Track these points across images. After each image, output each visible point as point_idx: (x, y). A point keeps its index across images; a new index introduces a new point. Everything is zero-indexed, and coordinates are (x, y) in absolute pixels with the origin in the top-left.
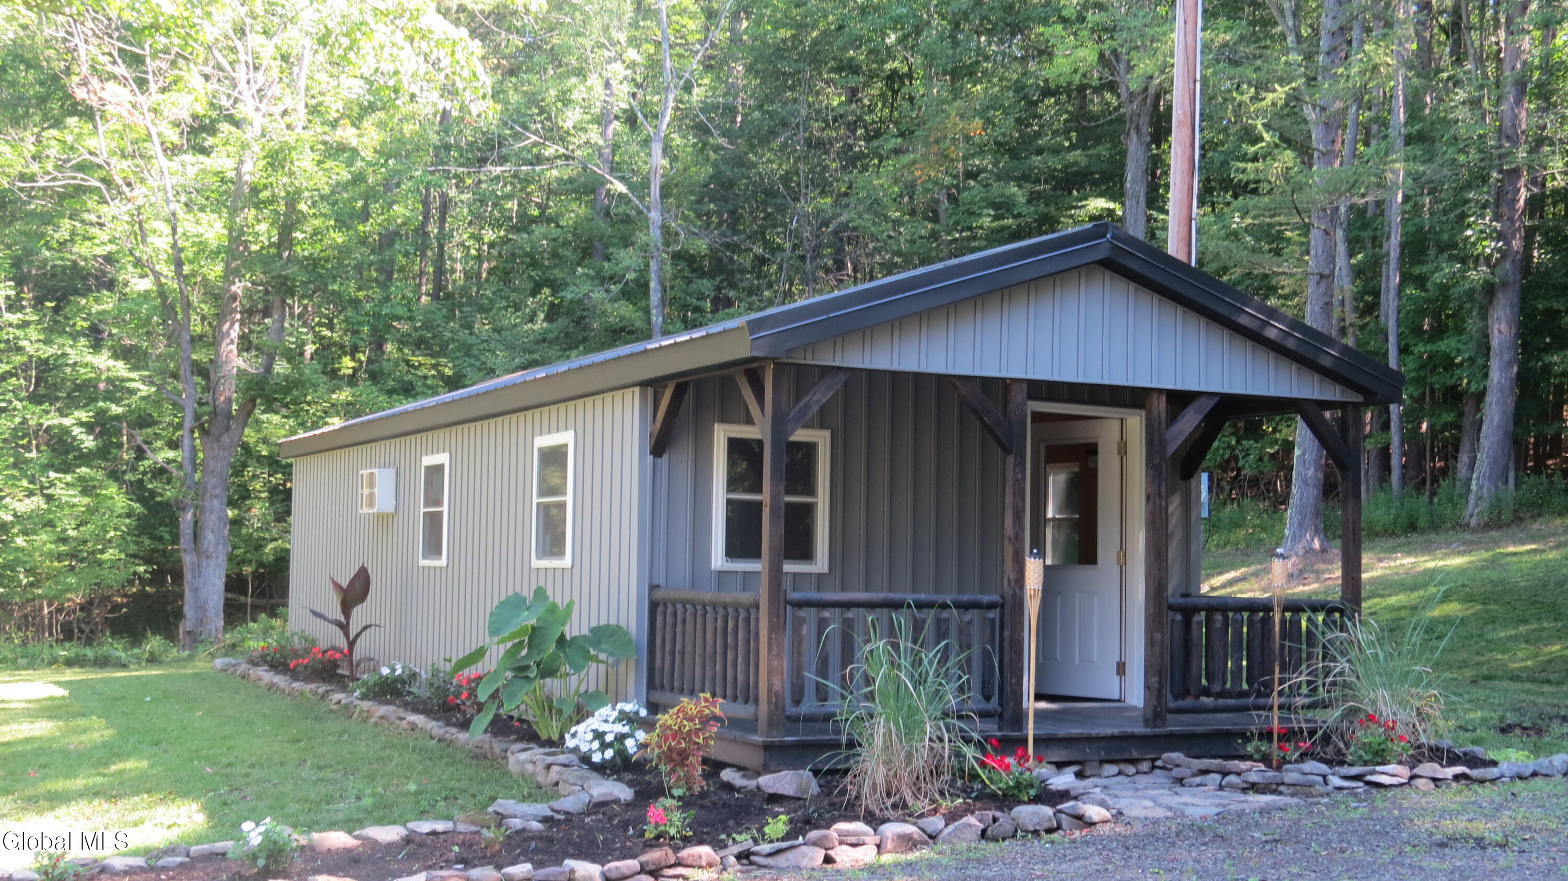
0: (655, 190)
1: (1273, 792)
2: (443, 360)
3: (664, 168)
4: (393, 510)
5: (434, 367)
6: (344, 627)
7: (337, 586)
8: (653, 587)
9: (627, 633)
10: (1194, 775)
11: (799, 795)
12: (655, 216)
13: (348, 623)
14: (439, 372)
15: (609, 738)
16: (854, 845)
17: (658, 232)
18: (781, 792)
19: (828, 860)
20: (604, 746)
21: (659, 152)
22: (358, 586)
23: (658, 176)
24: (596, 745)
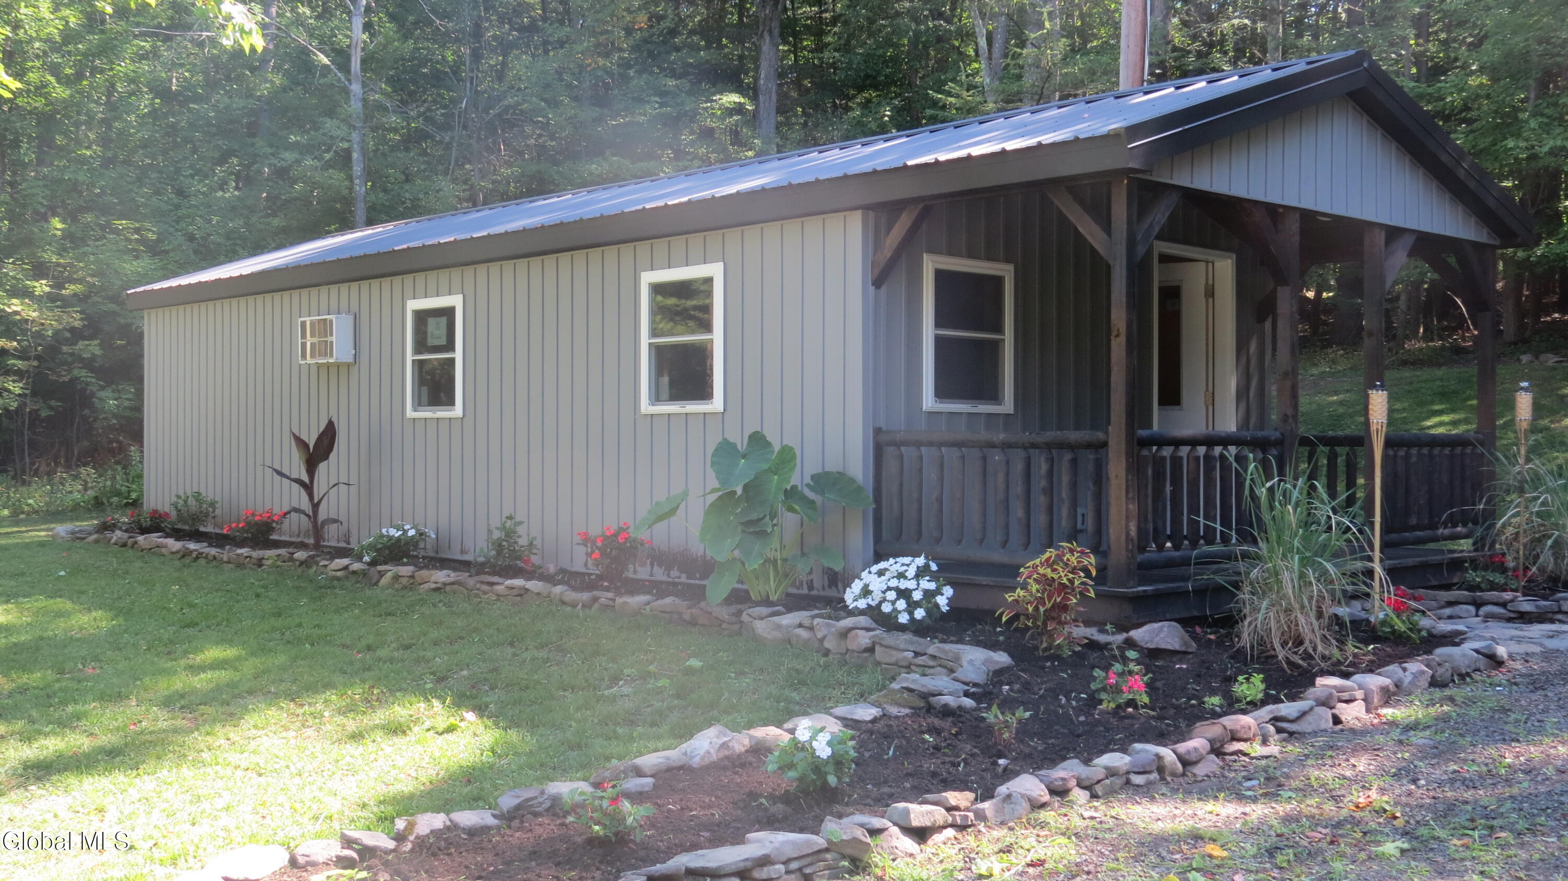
0: (356, 64)
1: (1552, 621)
2: (147, 225)
3: (365, 42)
4: (350, 360)
5: (137, 231)
6: (308, 488)
7: (301, 444)
8: (878, 431)
9: (852, 480)
10: (1442, 607)
11: (1183, 649)
12: (356, 88)
13: (312, 481)
14: (141, 235)
15: (917, 596)
16: (1347, 702)
17: (360, 105)
18: (1163, 646)
19: (1337, 720)
20: (912, 606)
21: (361, 27)
22: (326, 441)
23: (359, 49)
24: (901, 604)
